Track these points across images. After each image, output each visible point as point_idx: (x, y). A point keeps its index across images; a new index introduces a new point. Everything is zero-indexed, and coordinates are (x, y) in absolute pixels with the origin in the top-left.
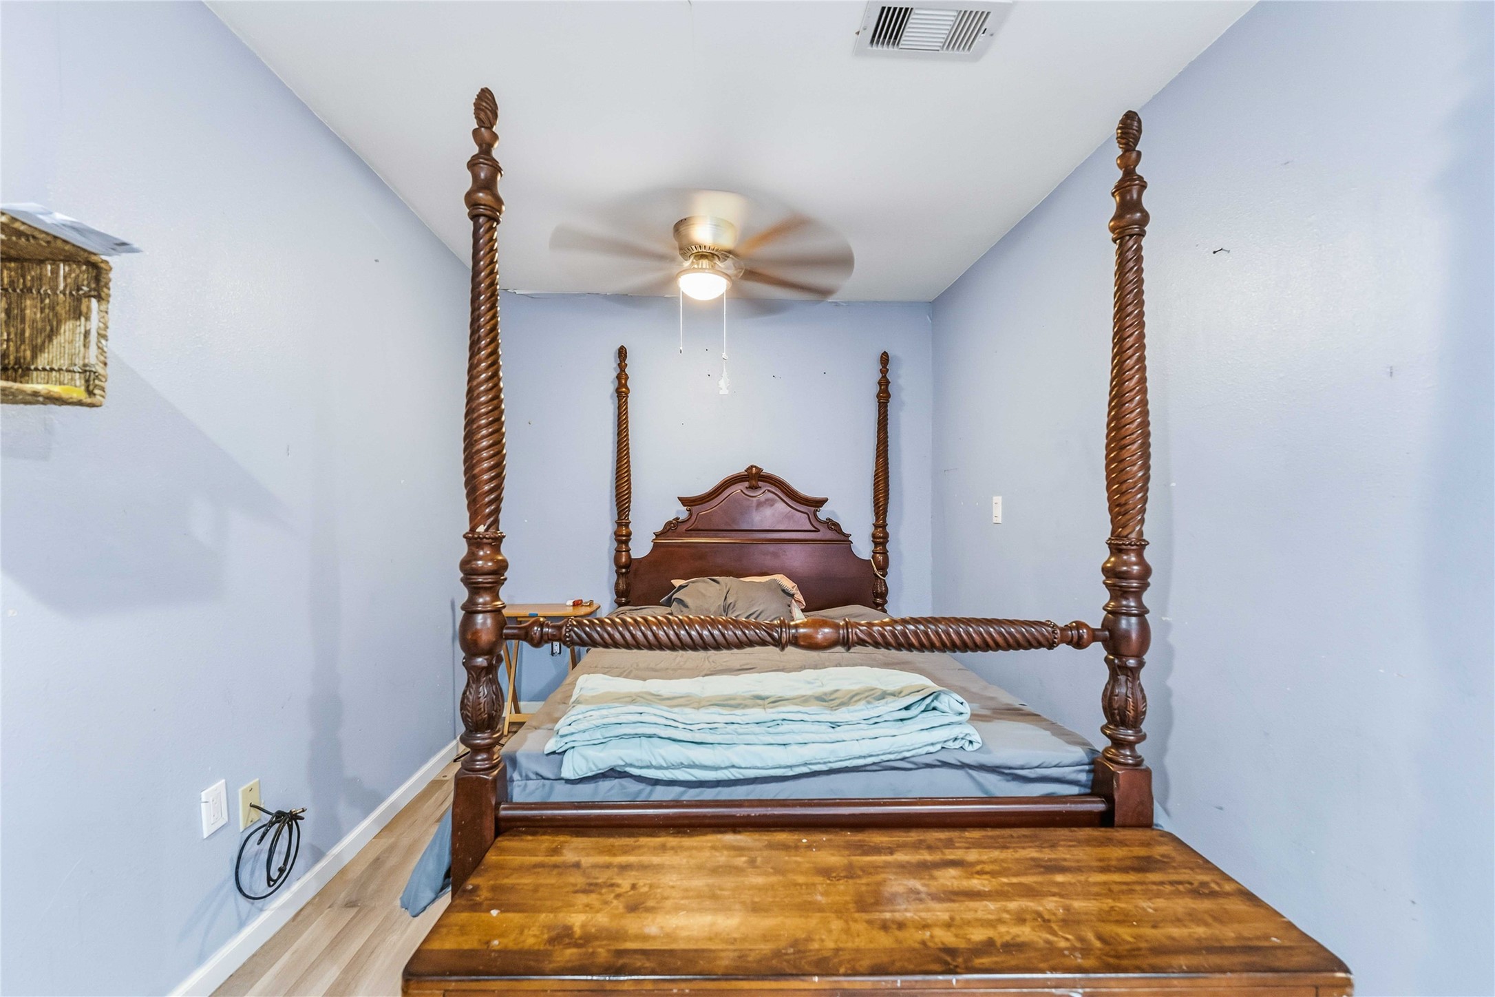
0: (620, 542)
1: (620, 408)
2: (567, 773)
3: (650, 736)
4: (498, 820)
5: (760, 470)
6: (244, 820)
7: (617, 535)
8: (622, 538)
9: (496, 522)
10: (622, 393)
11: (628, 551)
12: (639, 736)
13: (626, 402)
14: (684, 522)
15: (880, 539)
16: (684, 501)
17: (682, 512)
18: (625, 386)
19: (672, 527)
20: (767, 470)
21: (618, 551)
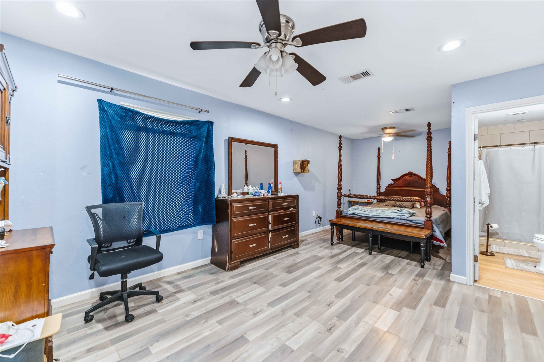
0: (378, 188)
1: (378, 160)
2: (349, 213)
3: (359, 210)
4: (340, 216)
5: (411, 173)
6: (316, 217)
7: (377, 187)
8: (379, 188)
9: (341, 183)
10: (379, 157)
11: (380, 190)
12: (358, 210)
13: (380, 159)
14: (393, 184)
15: (449, 190)
16: (392, 180)
17: (392, 182)
18: (380, 156)
19: (390, 186)
20: (414, 172)
21: (377, 190)
